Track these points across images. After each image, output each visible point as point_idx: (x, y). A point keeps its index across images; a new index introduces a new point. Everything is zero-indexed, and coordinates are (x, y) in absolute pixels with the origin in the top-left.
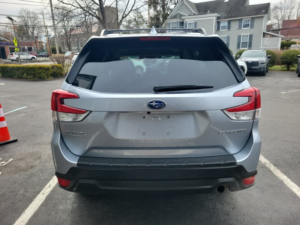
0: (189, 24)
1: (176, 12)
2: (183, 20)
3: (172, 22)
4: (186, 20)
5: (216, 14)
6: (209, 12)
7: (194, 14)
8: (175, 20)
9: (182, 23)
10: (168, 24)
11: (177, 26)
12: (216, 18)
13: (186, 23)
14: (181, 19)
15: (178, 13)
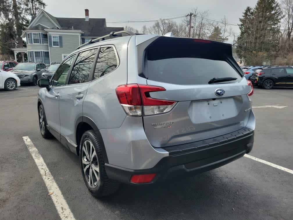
0: (53, 37)
1: (36, 23)
2: (47, 32)
3: (33, 33)
4: (49, 33)
5: (80, 31)
6: (73, 28)
7: (58, 28)
8: (37, 32)
9: (45, 36)
10: (28, 34)
11: (40, 37)
12: (81, 35)
13: (50, 37)
14: (44, 31)
15: (39, 25)
